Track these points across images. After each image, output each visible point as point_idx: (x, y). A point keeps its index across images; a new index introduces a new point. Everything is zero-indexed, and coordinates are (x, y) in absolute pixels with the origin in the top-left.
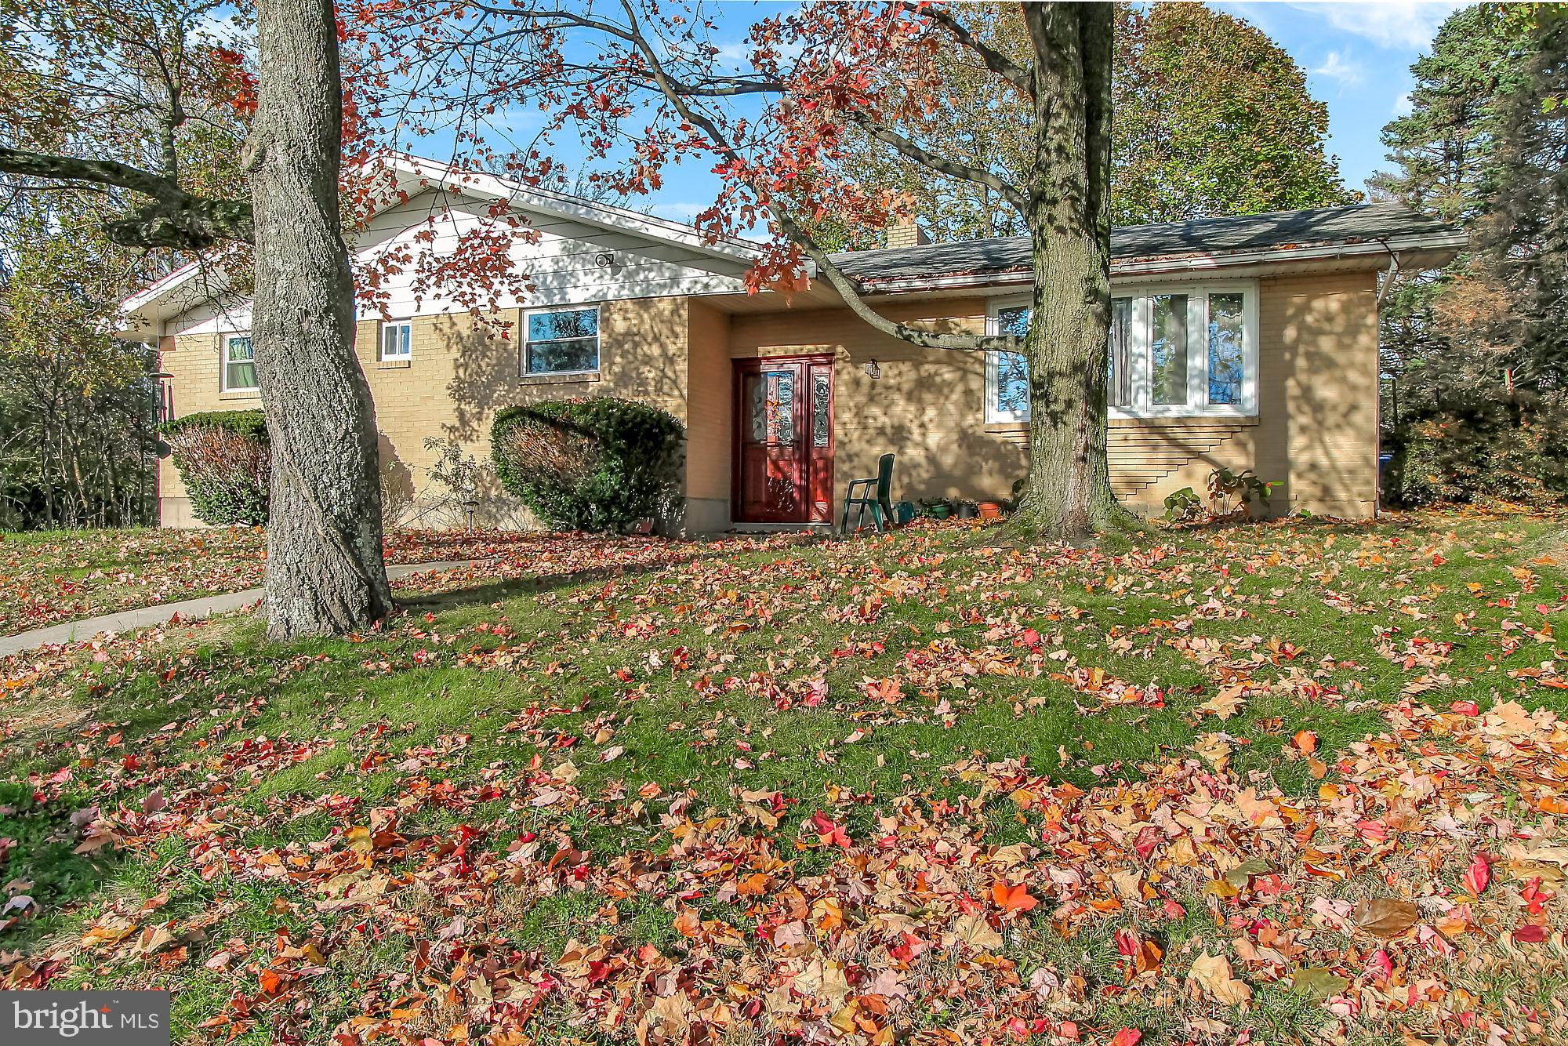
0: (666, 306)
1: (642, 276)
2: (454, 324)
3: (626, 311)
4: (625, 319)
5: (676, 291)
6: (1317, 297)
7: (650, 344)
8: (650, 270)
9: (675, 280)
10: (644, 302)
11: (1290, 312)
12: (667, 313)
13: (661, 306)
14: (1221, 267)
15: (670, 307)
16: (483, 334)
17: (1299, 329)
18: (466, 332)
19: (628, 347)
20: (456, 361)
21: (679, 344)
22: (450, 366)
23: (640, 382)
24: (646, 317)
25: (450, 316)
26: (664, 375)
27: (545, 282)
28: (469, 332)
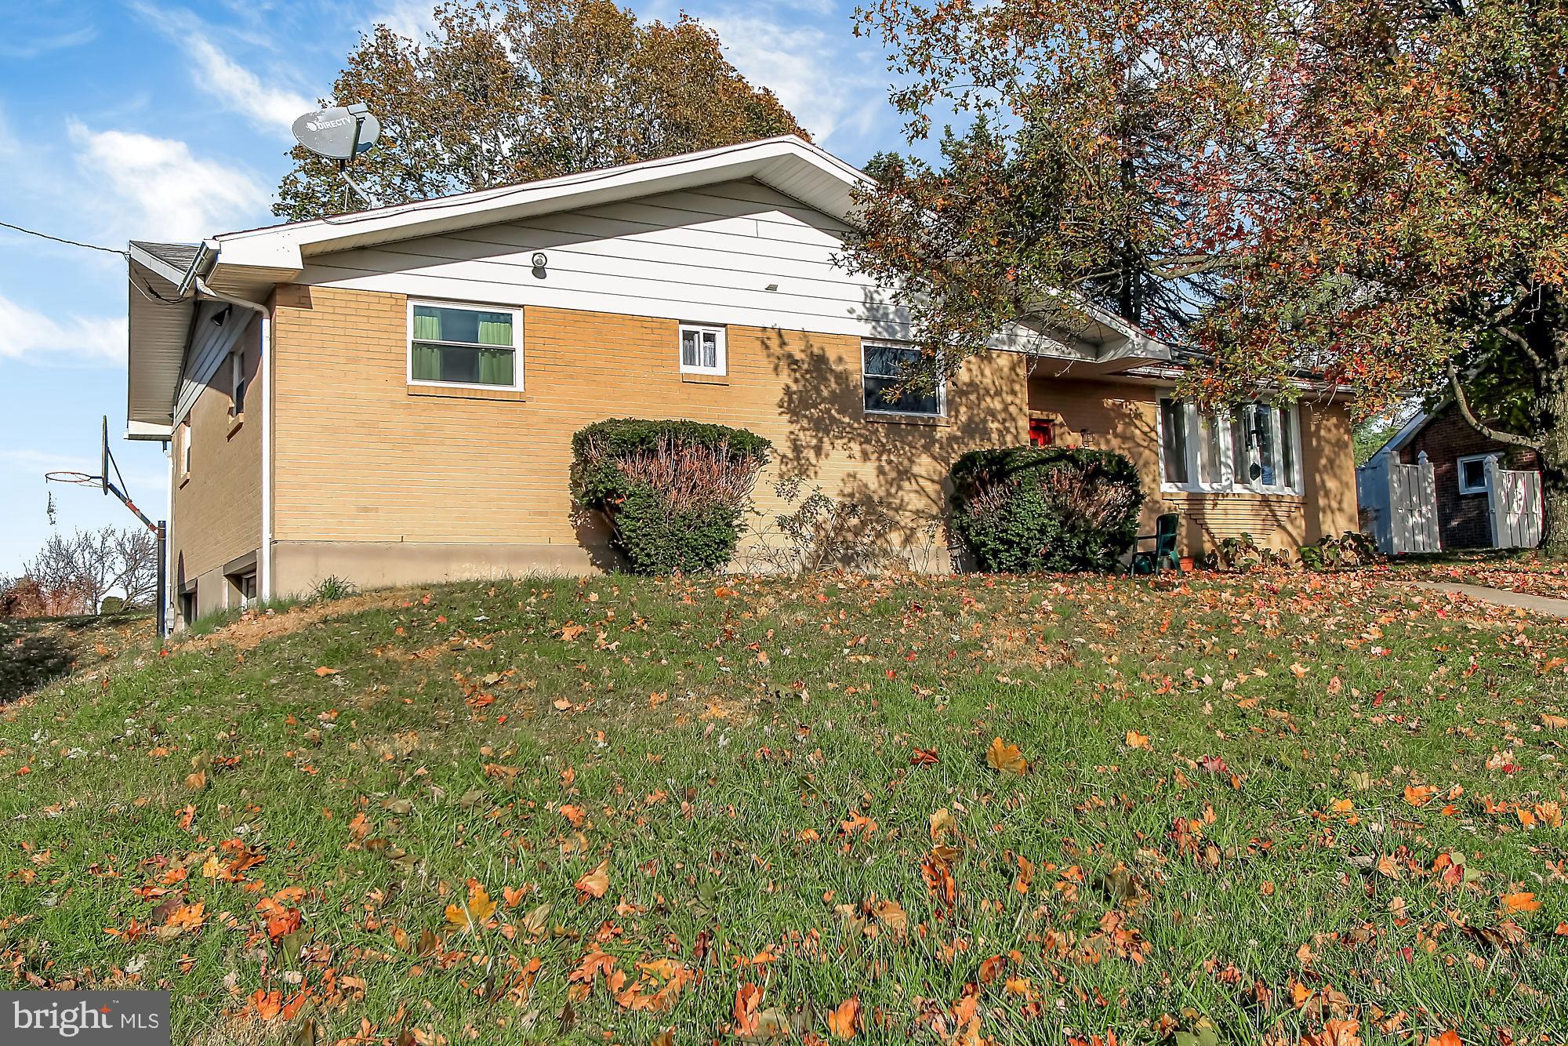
0: (1004, 362)
3: (969, 362)
4: (968, 370)
5: (1013, 348)
6: (1323, 417)
7: (992, 398)
9: (1012, 338)
10: (985, 354)
11: (1313, 427)
12: (1004, 368)
13: (1000, 361)
15: (1008, 363)
16: (819, 362)
17: (1319, 438)
18: (799, 356)
19: (973, 397)
20: (787, 390)
21: (1018, 401)
22: (779, 394)
23: (985, 434)
24: (987, 372)
25: (779, 333)
26: (1007, 430)
27: (886, 315)
28: (803, 356)
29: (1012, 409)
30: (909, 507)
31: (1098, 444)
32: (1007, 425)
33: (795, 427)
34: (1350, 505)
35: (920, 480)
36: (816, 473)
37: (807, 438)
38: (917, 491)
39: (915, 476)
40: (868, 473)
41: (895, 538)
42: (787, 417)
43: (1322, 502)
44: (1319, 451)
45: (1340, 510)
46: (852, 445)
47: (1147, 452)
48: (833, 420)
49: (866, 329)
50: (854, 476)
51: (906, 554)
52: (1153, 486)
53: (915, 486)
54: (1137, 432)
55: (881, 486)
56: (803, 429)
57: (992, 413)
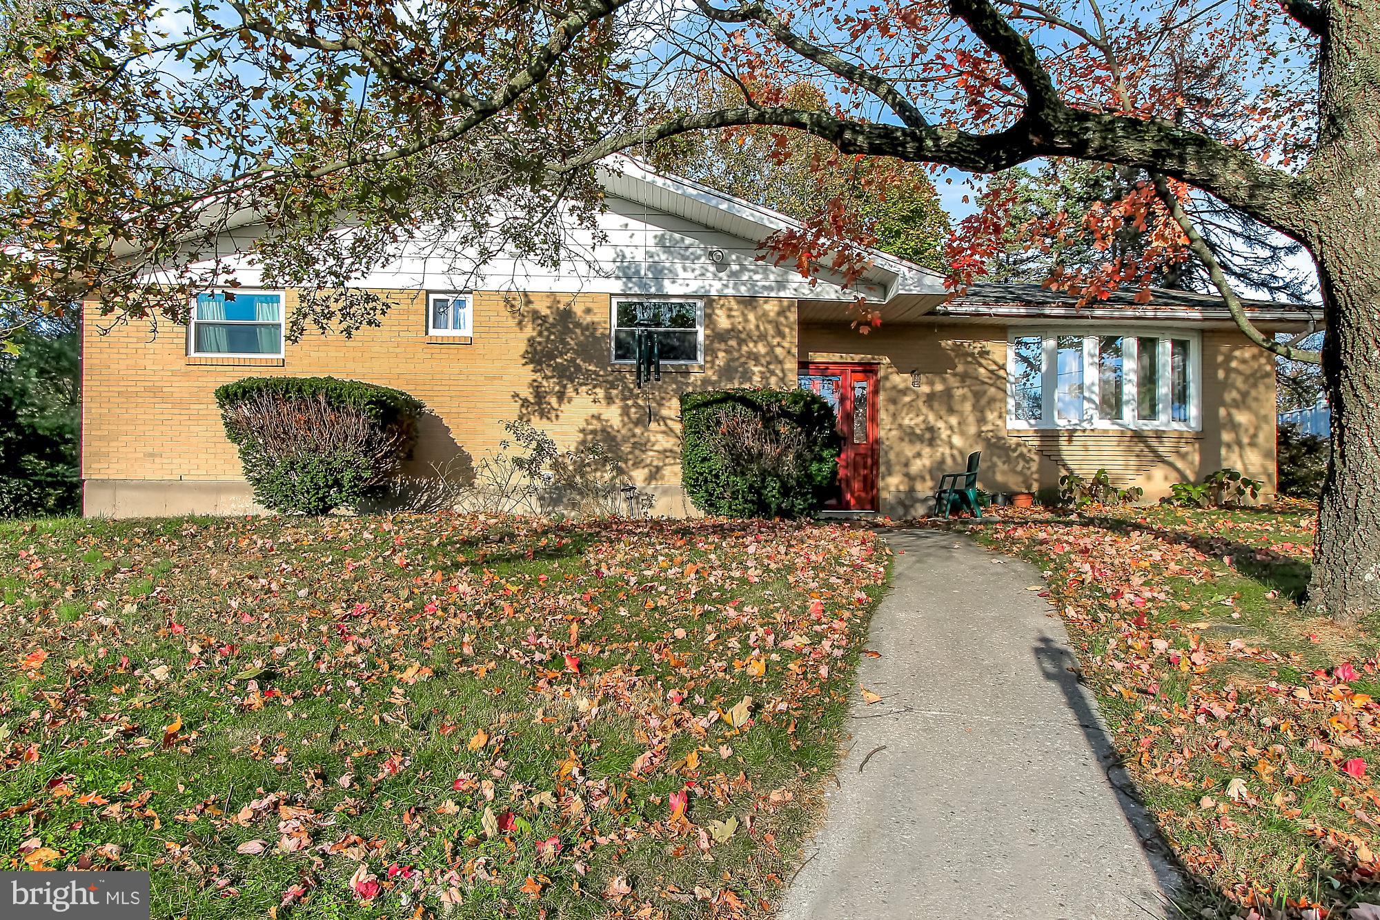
0: (771, 308)
1: (745, 278)
2: (529, 302)
3: (730, 309)
4: (729, 317)
5: (782, 294)
6: (1237, 348)
7: (756, 342)
8: (756, 272)
9: (781, 285)
10: (750, 301)
11: (1220, 359)
12: (772, 314)
13: (767, 307)
14: (1205, 319)
15: (776, 309)
16: (566, 315)
17: (1229, 371)
18: (545, 311)
19: (733, 343)
20: (531, 341)
21: (786, 345)
22: (523, 346)
23: (747, 376)
24: (751, 317)
25: (525, 294)
26: (772, 373)
27: (637, 272)
28: (548, 312)
29: (778, 351)
30: (656, 448)
31: (931, 383)
32: (772, 367)
33: (538, 376)
34: (1267, 440)
35: (669, 422)
36: (557, 416)
37: (550, 385)
38: (664, 432)
39: (664, 419)
40: (613, 415)
41: (639, 476)
42: (531, 367)
43: (1226, 437)
44: (1226, 385)
45: (1252, 444)
46: (598, 390)
47: (993, 390)
48: (578, 368)
49: (616, 286)
50: (598, 418)
51: (649, 491)
52: (999, 422)
53: (663, 428)
54: (982, 370)
55: (624, 425)
56: (546, 377)
57: (756, 358)
